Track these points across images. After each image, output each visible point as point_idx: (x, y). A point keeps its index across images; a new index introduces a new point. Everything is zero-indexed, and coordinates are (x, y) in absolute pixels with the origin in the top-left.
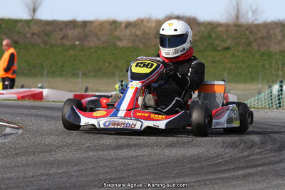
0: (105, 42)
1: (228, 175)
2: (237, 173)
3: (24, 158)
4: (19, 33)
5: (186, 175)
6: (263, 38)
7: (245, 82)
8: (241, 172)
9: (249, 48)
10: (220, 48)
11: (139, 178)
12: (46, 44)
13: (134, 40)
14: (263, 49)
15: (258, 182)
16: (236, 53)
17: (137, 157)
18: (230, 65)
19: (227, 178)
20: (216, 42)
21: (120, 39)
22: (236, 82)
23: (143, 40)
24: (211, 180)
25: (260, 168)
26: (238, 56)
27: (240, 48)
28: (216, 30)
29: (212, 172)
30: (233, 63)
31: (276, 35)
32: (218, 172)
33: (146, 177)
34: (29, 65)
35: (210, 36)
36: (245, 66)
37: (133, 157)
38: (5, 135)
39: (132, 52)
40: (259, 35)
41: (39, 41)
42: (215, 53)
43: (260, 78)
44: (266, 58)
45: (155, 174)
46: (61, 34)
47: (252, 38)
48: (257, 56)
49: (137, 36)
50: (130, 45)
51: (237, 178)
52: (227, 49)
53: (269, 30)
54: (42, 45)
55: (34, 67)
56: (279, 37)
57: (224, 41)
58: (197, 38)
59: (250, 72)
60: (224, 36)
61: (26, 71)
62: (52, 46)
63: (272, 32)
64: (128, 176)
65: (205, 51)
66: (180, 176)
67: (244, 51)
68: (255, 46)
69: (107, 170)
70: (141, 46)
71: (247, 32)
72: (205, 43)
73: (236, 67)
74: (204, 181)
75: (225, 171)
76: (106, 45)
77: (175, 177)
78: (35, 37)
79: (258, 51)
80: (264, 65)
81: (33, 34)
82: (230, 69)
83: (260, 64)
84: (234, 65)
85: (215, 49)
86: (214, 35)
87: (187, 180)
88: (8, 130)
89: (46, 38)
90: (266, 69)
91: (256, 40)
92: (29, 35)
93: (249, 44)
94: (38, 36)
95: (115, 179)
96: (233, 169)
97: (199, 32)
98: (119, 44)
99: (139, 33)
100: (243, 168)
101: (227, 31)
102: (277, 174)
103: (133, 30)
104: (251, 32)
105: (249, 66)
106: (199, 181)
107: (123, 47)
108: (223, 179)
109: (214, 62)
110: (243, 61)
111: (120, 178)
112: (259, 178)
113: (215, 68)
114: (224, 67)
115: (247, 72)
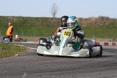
1: (115, 67)
3: (47, 61)
4: (49, 22)
5: (101, 67)
11: (85, 68)
13: (88, 25)
17: (85, 61)
19: (115, 68)
20: (116, 25)
21: (83, 24)
23: (91, 25)
24: (110, 69)
28: (115, 21)
29: (111, 66)
32: (112, 66)
35: (113, 23)
37: (84, 61)
39: (87, 28)
41: (56, 25)
42: (115, 29)
45: (91, 67)
49: (89, 23)
50: (86, 26)
58: (109, 24)
64: (82, 67)
65: (112, 28)
66: (99, 67)
69: (75, 65)
70: (90, 27)
72: (112, 26)
74: (107, 69)
75: (115, 66)
77: (98, 68)
78: (55, 23)
81: (54, 22)
85: (115, 28)
86: (115, 23)
87: (102, 68)
89: (58, 24)
92: (52, 23)
94: (56, 23)
95: (77, 68)
97: (110, 22)
98: (83, 26)
99: (89, 22)
103: (87, 21)
106: (106, 69)
107: (84, 27)
108: (114, 68)
109: (115, 32)
111: (79, 68)
113: (115, 34)
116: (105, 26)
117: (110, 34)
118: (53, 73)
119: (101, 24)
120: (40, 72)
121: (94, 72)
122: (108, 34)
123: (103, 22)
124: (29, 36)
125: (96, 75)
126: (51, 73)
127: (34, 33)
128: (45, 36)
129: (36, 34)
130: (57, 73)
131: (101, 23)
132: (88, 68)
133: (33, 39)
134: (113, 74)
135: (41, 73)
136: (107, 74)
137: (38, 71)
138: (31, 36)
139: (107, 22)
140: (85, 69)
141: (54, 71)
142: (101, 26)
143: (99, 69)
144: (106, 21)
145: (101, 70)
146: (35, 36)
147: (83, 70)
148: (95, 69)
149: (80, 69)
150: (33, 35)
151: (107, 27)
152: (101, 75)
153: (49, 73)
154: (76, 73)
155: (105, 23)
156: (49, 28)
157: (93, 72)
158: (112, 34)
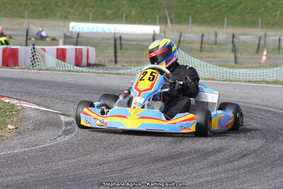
7: (40, 18)
18: (25, 2)
22: (31, 17)
36: (39, 3)
59: (44, 9)
73: (32, 4)
80: (56, 3)
82: (26, 5)
83: (53, 2)
84: (29, 2)
90: (60, 6)
105: (42, 3)
114: (20, 4)
115: (41, 8)
158: (4, 3)
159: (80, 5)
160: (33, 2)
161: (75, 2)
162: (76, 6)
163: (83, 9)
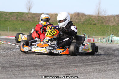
0: (54, 21)
2: (94, 63)
3: (22, 57)
4: (24, 17)
6: (107, 21)
8: (96, 63)
9: (102, 24)
10: (92, 24)
12: (33, 21)
14: (107, 25)
15: (101, 66)
16: (98, 26)
18: (95, 30)
19: (91, 64)
20: (91, 22)
24: (85, 65)
25: (102, 62)
26: (98, 27)
27: (99, 24)
28: (91, 18)
29: (86, 62)
30: (97, 29)
31: (112, 20)
32: (88, 62)
33: (63, 63)
34: (27, 28)
35: (89, 20)
36: (101, 30)
38: (16, 49)
40: (106, 20)
41: (31, 20)
42: (91, 26)
43: (106, 34)
44: (108, 27)
45: (66, 62)
46: (38, 18)
47: (103, 21)
48: (105, 27)
51: (94, 64)
52: (95, 24)
53: (109, 18)
54: (32, 22)
55: (29, 29)
56: (113, 21)
57: (94, 22)
58: (85, 20)
59: (103, 32)
60: (94, 20)
61: (26, 30)
62: (35, 22)
63: (110, 19)
64: (57, 63)
65: (87, 25)
67: (101, 25)
68: (104, 24)
71: (102, 19)
72: (88, 22)
73: (98, 30)
74: (83, 65)
75: (90, 62)
76: (54, 22)
77: (73, 63)
78: (30, 19)
79: (106, 25)
80: (107, 30)
81: (29, 18)
82: (96, 31)
83: (106, 30)
84: (97, 30)
85: (91, 24)
86: (90, 19)
87: (77, 64)
88: (17, 47)
89: (33, 19)
91: (105, 21)
92: (27, 18)
93: (102, 23)
94: (31, 18)
95: (52, 63)
96: (93, 61)
97: (85, 18)
100: (97, 61)
101: (95, 18)
102: (108, 64)
104: (103, 19)
105: (102, 30)
106: (81, 65)
108: (89, 65)
109: (90, 29)
110: (100, 29)
111: (54, 63)
112: (102, 65)
113: (91, 30)
114: (94, 30)
115: (101, 32)
116: (80, 23)
117: (85, 30)
118: (28, 68)
119: (77, 21)
120: (14, 67)
121: (70, 68)
122: (83, 30)
123: (79, 18)
124: (3, 30)
125: (71, 71)
126: (26, 68)
127: (9, 28)
128: (19, 31)
129: (10, 29)
130: (32, 68)
131: (76, 19)
132: (63, 64)
133: (7, 34)
134: (88, 71)
135: (16, 68)
136: (82, 70)
137: (13, 66)
138: (5, 31)
139: (83, 18)
140: (60, 64)
141: (29, 66)
142: (77, 22)
143: (74, 65)
144: (81, 18)
145: (77, 66)
146: (9, 31)
147: (58, 66)
148: (70, 65)
149: (55, 65)
150: (7, 30)
151: (83, 23)
152: (77, 71)
153: (24, 68)
154: (51, 69)
155: (80, 19)
156: (23, 23)
157: (68, 68)
158: (88, 30)
159: (116, 31)
160: (99, 30)
161: (114, 30)
162: (115, 31)
163: (117, 32)
